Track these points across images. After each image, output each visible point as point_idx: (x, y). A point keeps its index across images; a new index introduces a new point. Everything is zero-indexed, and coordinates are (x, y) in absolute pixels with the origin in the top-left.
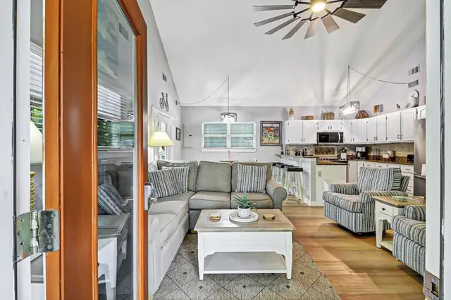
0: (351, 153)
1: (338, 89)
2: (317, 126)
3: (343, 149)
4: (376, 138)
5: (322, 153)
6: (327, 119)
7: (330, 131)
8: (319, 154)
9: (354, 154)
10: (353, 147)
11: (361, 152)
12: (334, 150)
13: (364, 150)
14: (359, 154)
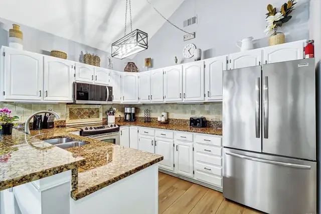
0: (119, 114)
1: (106, 19)
2: (72, 71)
3: (111, 109)
4: (150, 97)
5: (82, 117)
6: (90, 63)
7: (94, 82)
8: (76, 118)
9: (122, 116)
10: (122, 107)
11: (130, 114)
12: (98, 111)
13: (133, 111)
14: (128, 116)
